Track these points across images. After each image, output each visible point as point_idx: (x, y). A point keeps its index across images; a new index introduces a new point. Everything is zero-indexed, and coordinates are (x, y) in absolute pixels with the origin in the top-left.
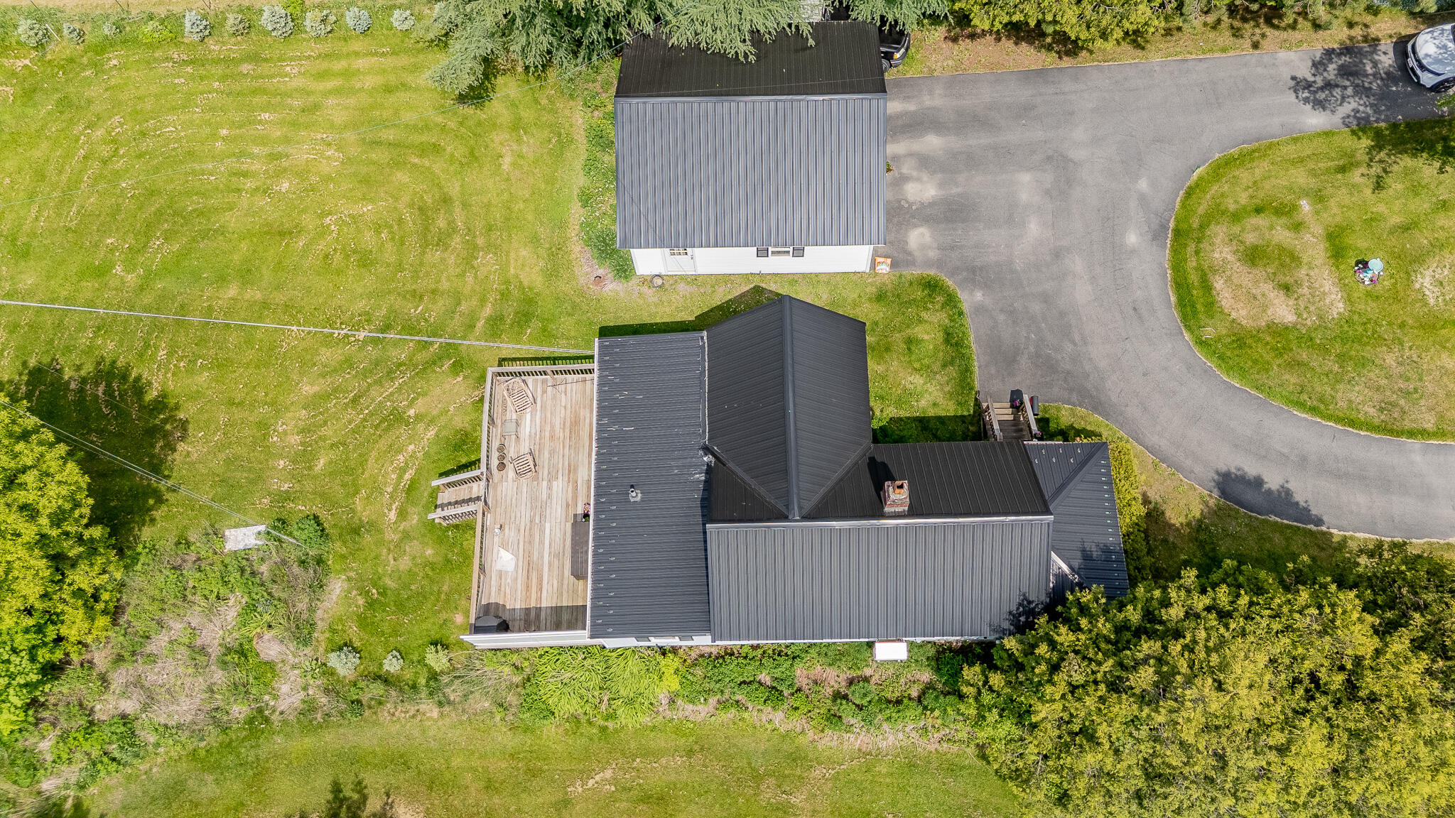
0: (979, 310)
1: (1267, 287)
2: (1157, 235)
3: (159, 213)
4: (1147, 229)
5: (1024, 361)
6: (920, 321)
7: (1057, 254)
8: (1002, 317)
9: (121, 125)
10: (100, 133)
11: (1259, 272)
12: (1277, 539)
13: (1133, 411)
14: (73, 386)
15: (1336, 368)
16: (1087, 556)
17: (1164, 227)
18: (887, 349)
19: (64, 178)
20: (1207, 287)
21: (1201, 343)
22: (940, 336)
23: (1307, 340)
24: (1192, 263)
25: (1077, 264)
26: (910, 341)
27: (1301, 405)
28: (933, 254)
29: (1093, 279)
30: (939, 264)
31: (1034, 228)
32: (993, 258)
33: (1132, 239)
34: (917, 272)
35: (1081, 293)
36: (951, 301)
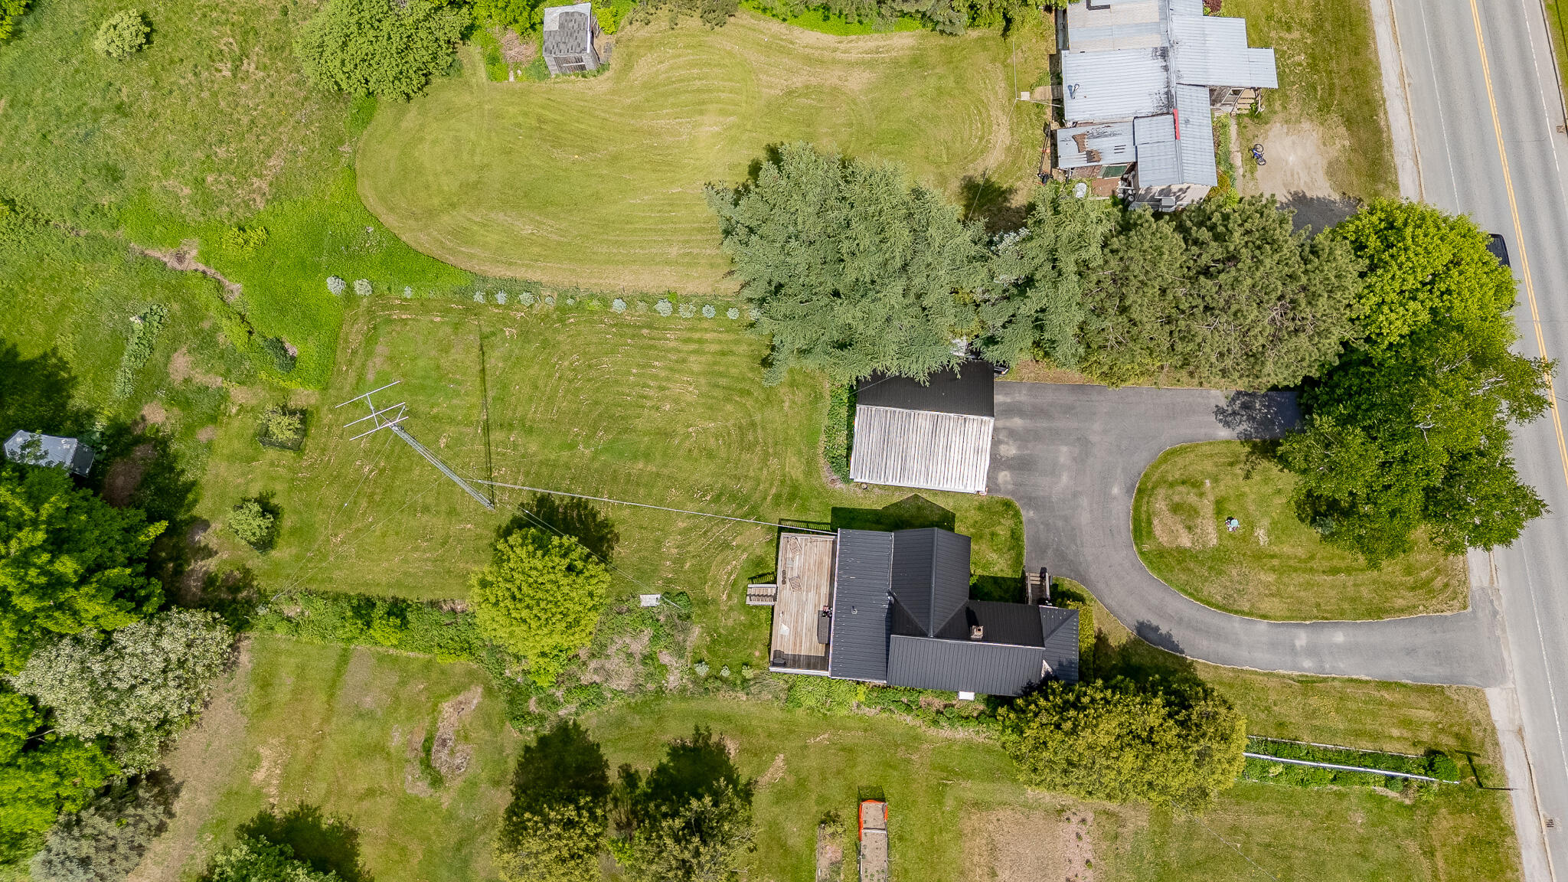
0: (1030, 521)
1: (1180, 527)
2: (1129, 491)
3: (600, 415)
5: (1050, 552)
6: (1000, 523)
7: (1075, 495)
8: (1042, 527)
9: (578, 360)
10: (566, 363)
11: (1177, 518)
12: (1160, 658)
13: (1101, 586)
14: (561, 510)
15: (1206, 574)
16: (1061, 664)
17: (1133, 486)
18: (981, 537)
19: (548, 389)
20: (1149, 523)
21: (1142, 553)
22: (1009, 533)
23: (1195, 557)
24: (1144, 508)
25: (1084, 501)
26: (993, 534)
27: (1185, 592)
28: (1010, 487)
29: (1091, 511)
30: (1013, 493)
31: (1065, 479)
32: (1042, 494)
33: (1115, 491)
34: (1000, 496)
35: (1084, 518)
36: (1017, 514)
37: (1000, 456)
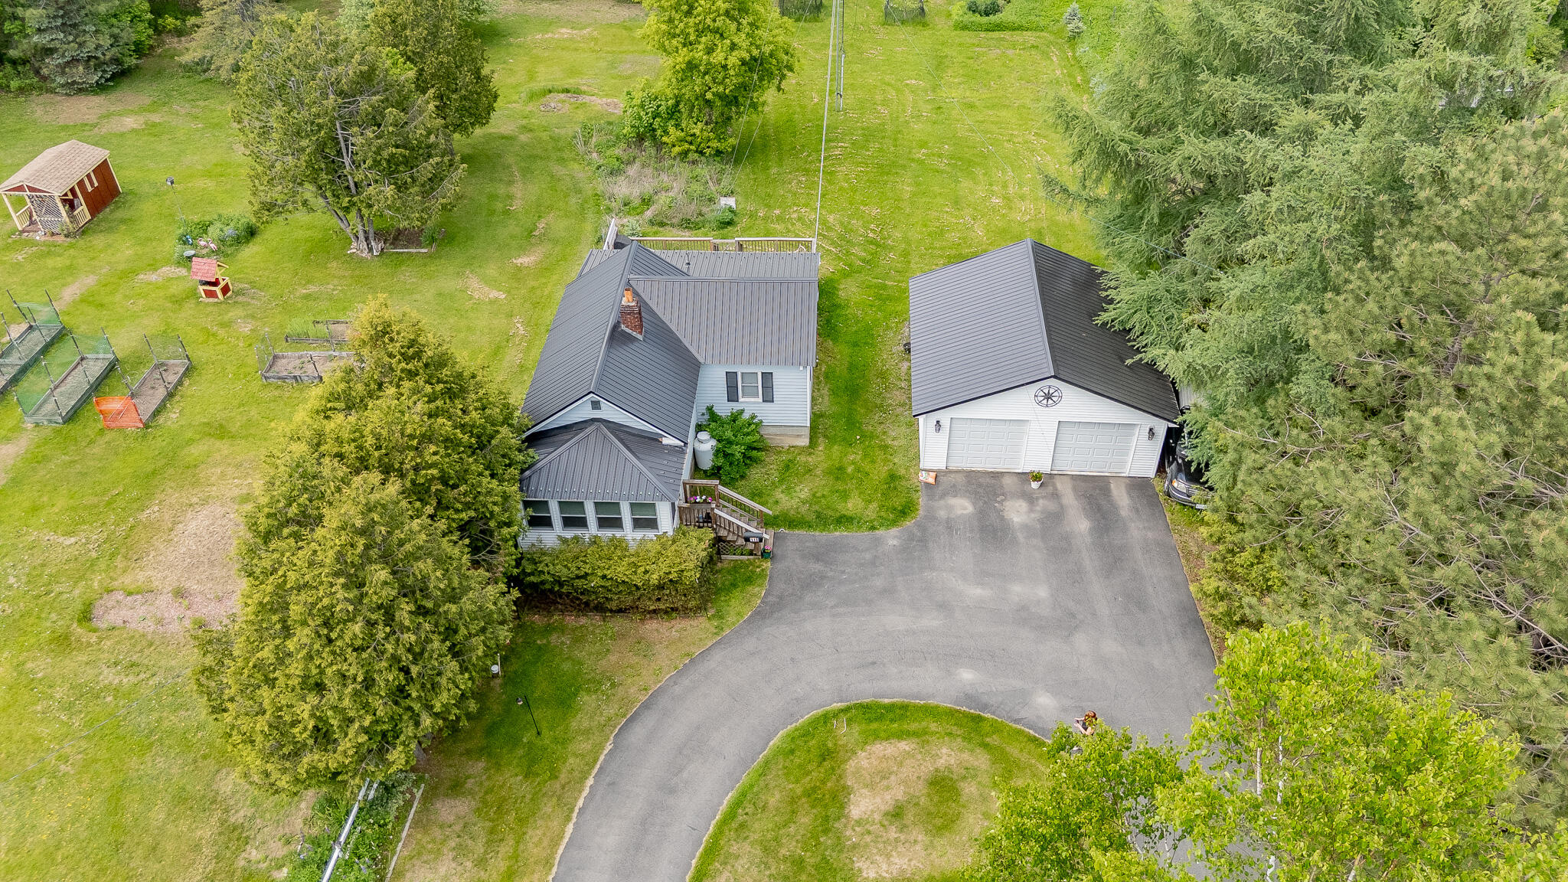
1: (899, 793)
2: (970, 698)
4: (980, 691)
6: (868, 501)
7: (943, 607)
8: (868, 557)
17: (985, 707)
21: (828, 718)
22: (850, 513)
24: (934, 726)
25: (932, 621)
26: (845, 493)
28: (942, 514)
29: (913, 633)
30: (931, 517)
31: (976, 592)
32: (937, 557)
33: (967, 675)
34: (921, 502)
36: (888, 523)
37: (1003, 500)
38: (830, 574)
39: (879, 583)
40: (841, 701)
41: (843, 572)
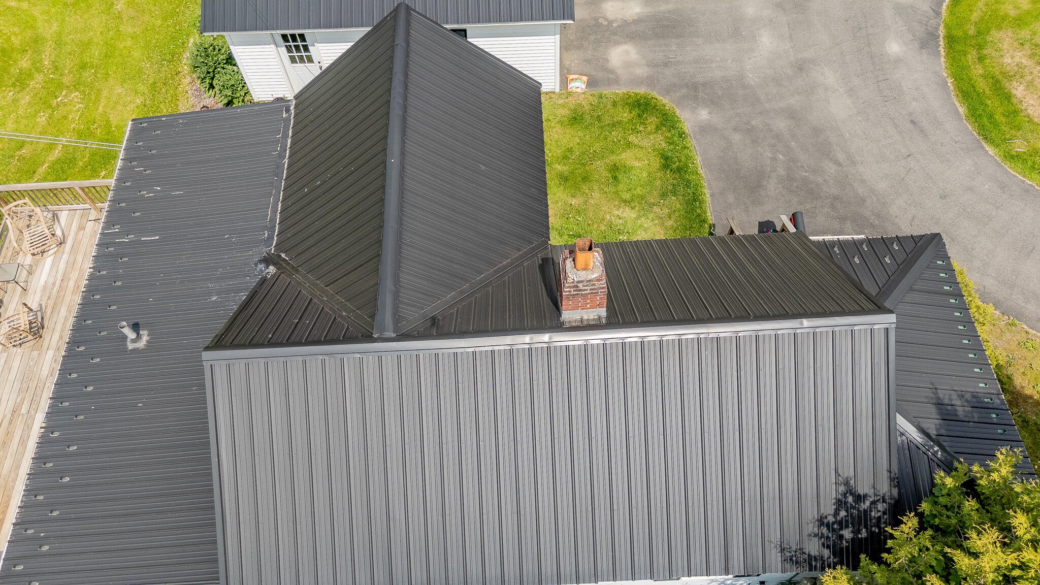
0: (704, 129)
2: (928, 41)
4: (911, 37)
5: (772, 187)
6: (629, 145)
7: (801, 67)
8: (737, 137)
17: (932, 35)
18: (585, 179)
20: (1004, 95)
22: (656, 163)
24: (977, 71)
25: (828, 77)
26: (615, 171)
28: (641, 71)
29: (851, 91)
30: (650, 81)
31: (766, 42)
32: (718, 74)
33: (894, 48)
34: (621, 90)
35: (838, 107)
36: (667, 121)
37: (607, 20)
38: (781, 171)
39: (781, 125)
40: (983, 148)
41: (774, 159)
